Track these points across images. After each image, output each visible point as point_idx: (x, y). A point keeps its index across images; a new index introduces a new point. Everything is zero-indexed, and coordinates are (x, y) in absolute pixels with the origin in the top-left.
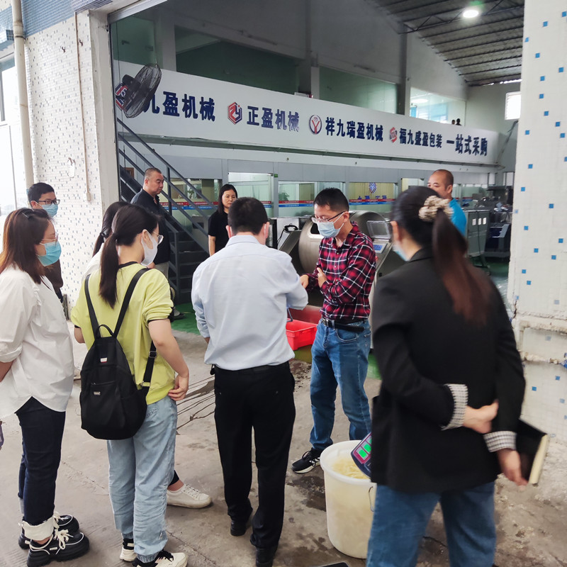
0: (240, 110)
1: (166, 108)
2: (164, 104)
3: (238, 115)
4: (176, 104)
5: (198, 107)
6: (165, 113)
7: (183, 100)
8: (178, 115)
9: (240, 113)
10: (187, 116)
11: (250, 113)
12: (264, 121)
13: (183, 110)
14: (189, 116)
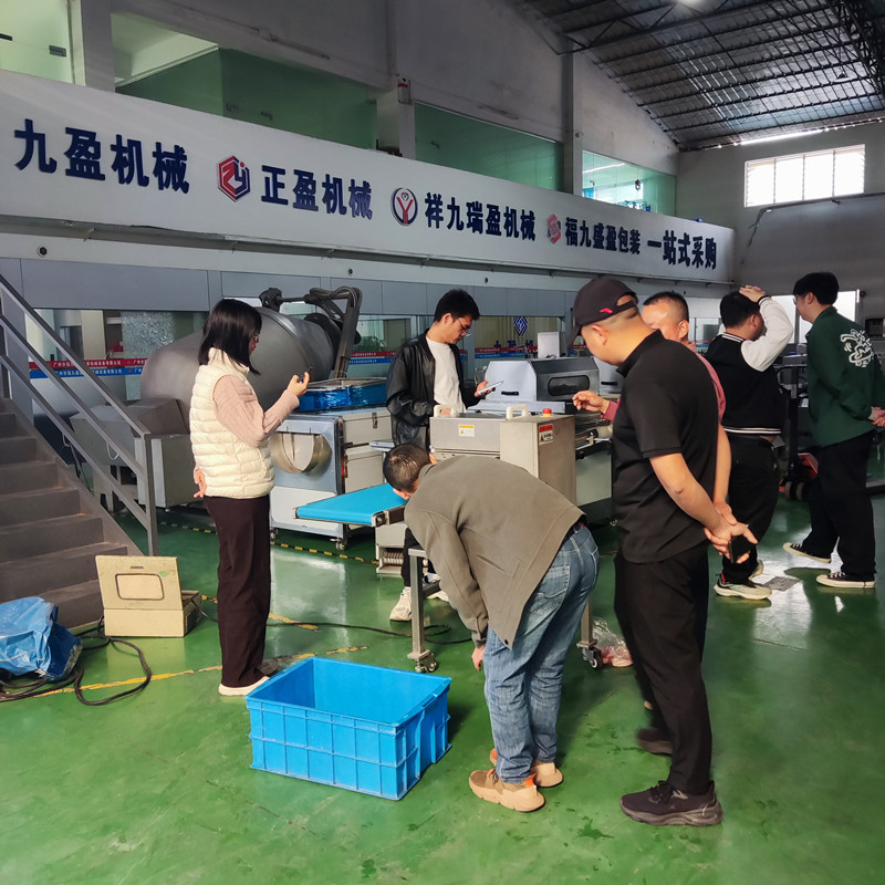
0: (246, 172)
1: (73, 163)
2: (68, 154)
3: (240, 184)
4: (97, 154)
5: (149, 164)
6: (69, 173)
7: (113, 148)
8: (102, 177)
9: (245, 179)
10: (122, 180)
11: (267, 179)
12: (298, 197)
13: (114, 167)
14: (129, 180)
